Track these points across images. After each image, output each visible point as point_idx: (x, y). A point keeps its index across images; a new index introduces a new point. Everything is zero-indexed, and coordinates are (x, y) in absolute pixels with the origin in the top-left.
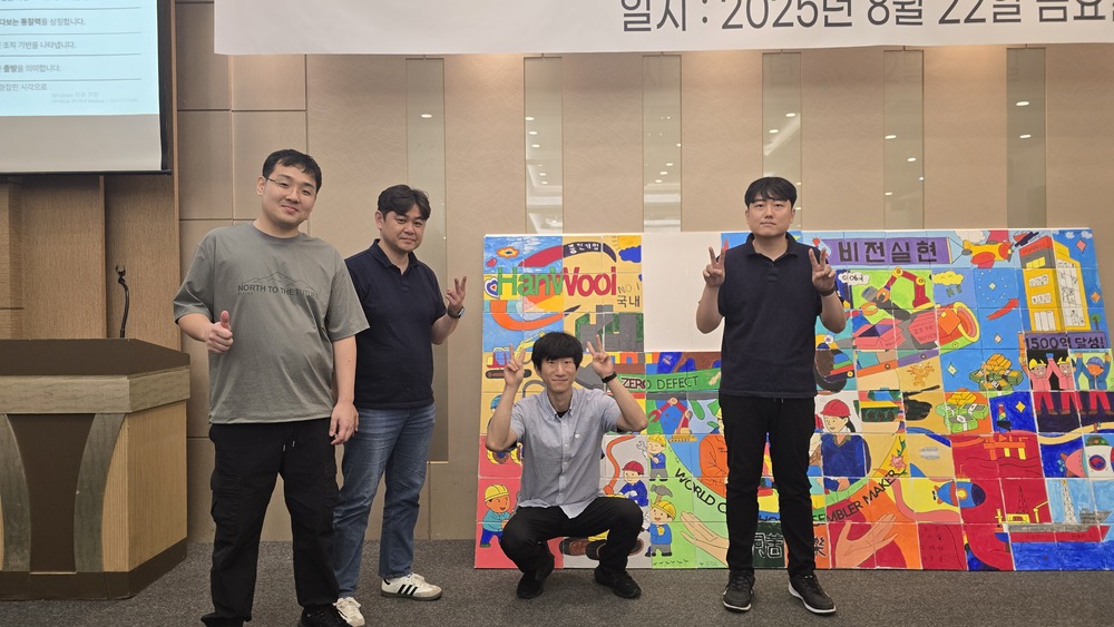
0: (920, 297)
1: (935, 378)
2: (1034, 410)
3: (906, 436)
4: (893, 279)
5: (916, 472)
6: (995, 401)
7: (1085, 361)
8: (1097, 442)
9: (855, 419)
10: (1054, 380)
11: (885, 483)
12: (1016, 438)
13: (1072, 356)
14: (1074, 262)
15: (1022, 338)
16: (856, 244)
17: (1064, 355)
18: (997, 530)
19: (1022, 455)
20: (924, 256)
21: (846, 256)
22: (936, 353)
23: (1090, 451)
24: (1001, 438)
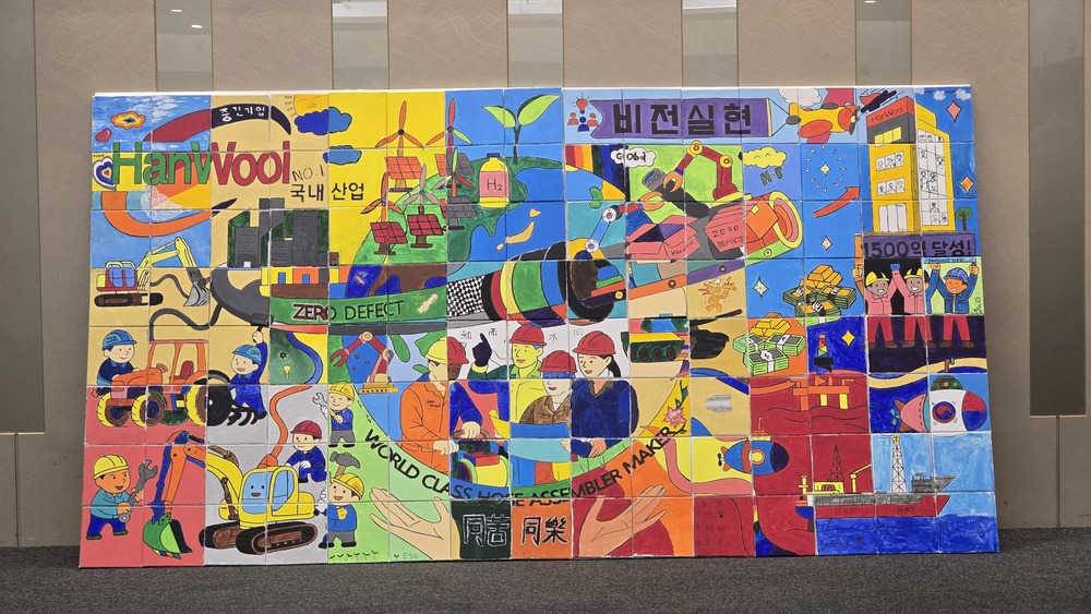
0: (724, 184)
1: (737, 300)
2: (867, 343)
3: (690, 381)
4: (688, 159)
5: (699, 429)
6: (814, 331)
7: (943, 274)
8: (946, 384)
9: (622, 358)
10: (898, 301)
11: (655, 444)
12: (838, 382)
13: (926, 267)
14: (941, 133)
15: (859, 242)
16: (638, 107)
17: (916, 266)
18: (800, 503)
19: (844, 404)
20: (734, 126)
21: (623, 124)
22: (741, 264)
23: (936, 397)
24: (818, 380)
